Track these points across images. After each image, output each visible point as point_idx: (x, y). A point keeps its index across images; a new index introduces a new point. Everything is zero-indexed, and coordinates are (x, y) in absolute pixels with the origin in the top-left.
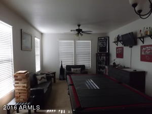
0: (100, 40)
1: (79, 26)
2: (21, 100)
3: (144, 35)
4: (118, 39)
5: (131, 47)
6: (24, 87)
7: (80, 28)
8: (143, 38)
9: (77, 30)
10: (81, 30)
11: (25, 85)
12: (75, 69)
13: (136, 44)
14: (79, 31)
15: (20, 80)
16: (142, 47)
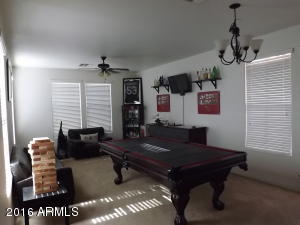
0: (125, 82)
1: (104, 58)
2: (45, 189)
3: (202, 78)
4: (161, 82)
5: (183, 94)
6: (50, 164)
7: (106, 62)
8: (201, 82)
9: (99, 65)
10: (108, 66)
11: (54, 161)
12: (88, 136)
13: (189, 90)
14: (104, 68)
15: (44, 153)
16: (199, 94)
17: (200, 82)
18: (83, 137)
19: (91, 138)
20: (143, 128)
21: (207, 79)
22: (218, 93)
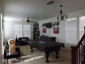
1: (28, 18)
2: (13, 53)
4: (44, 25)
5: (49, 28)
6: (14, 46)
7: (29, 19)
10: (29, 20)
13: (51, 27)
14: (28, 21)
15: (12, 43)
16: (54, 28)
17: (54, 25)
18: (22, 40)
19: (25, 40)
20: (39, 37)
21: (56, 24)
22: (59, 28)
